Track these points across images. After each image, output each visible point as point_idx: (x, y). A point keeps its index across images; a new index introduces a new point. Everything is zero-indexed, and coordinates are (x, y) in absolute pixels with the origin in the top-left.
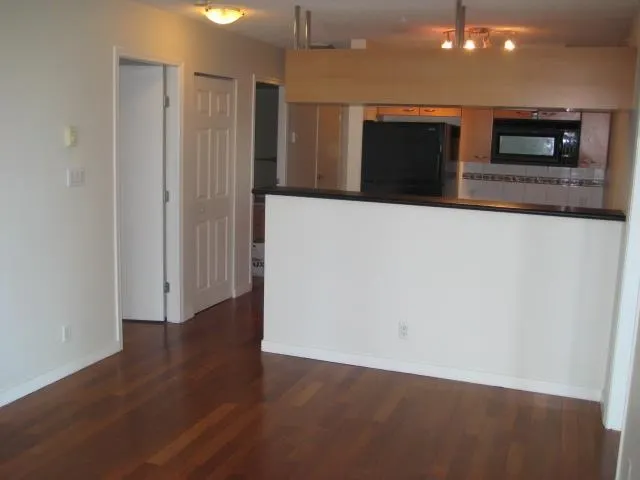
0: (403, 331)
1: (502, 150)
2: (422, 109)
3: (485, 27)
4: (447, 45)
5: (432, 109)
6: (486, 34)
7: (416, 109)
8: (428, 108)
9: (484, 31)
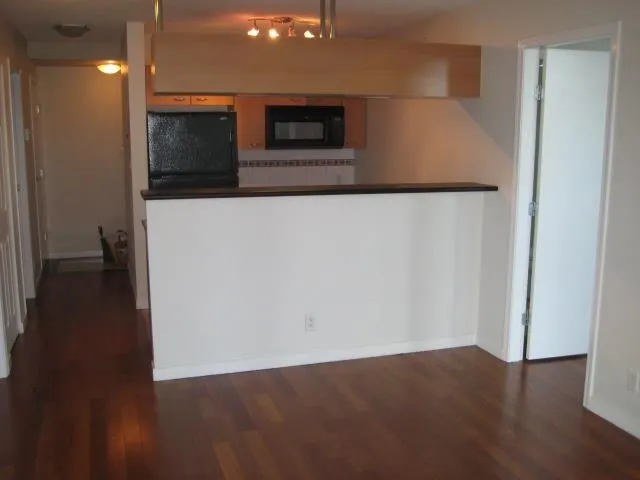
0: (310, 322)
1: (278, 135)
2: (194, 98)
3: (290, 16)
4: (253, 33)
5: (202, 98)
6: (290, 24)
7: (187, 98)
8: (200, 97)
9: (288, 20)
